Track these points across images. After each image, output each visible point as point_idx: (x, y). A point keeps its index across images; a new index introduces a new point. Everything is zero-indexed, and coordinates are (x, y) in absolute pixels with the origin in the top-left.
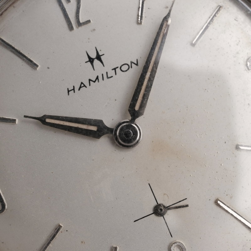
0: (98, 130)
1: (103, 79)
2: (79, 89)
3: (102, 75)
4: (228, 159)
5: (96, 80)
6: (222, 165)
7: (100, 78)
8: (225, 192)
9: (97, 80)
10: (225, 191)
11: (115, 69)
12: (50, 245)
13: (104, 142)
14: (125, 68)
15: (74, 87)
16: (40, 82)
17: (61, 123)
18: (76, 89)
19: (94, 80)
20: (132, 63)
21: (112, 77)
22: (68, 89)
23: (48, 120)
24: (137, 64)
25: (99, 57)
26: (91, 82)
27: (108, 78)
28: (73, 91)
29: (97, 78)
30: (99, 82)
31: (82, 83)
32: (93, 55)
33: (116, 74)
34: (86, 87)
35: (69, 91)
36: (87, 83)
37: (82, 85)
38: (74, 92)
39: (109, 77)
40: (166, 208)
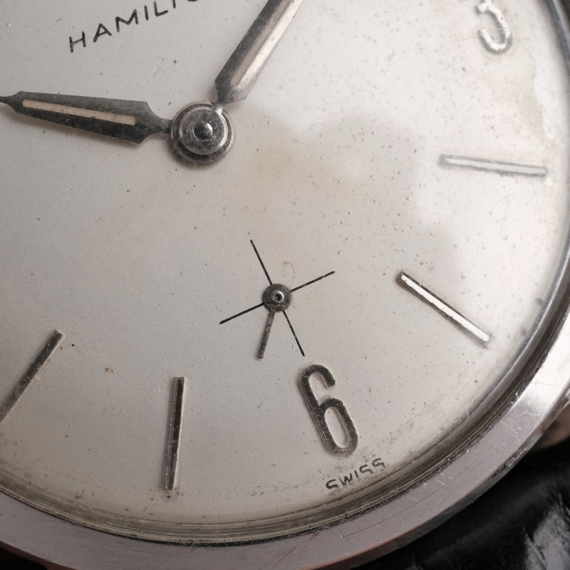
0: (137, 124)
2: (95, 40)
3: (146, 8)
4: (422, 186)
5: (131, 20)
6: (410, 198)
7: (141, 16)
8: (417, 258)
10: (418, 256)
12: (37, 377)
13: (153, 151)
15: (83, 35)
16: (10, 25)
17: (58, 109)
18: (89, 39)
19: (128, 20)
21: (166, 12)
22: (70, 38)
23: (27, 104)
26: (120, 23)
27: (157, 14)
28: (82, 42)
29: (134, 15)
30: (137, 22)
31: (101, 26)
33: (174, 6)
34: (110, 34)
35: (72, 43)
36: (111, 26)
37: (101, 31)
38: (85, 46)
39: (159, 11)
40: (289, 293)
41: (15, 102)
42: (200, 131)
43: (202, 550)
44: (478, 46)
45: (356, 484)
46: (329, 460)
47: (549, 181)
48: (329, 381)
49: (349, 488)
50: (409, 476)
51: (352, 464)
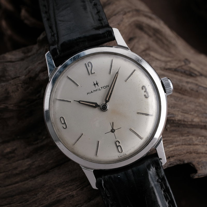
0: (95, 106)
5: (96, 91)
6: (133, 118)
8: (133, 126)
11: (102, 88)
12: (80, 139)
13: (97, 109)
14: (105, 87)
17: (85, 103)
18: (90, 93)
20: (107, 86)
21: (101, 90)
22: (87, 93)
23: (81, 102)
24: (108, 86)
25: (97, 84)
27: (99, 90)
32: (95, 83)
36: (93, 91)
37: (92, 92)
40: (115, 130)
41: (79, 102)
42: (104, 107)
43: (100, 164)
44: (144, 97)
45: (122, 157)
46: (119, 154)
47: (153, 117)
48: (119, 143)
49: (121, 157)
50: (130, 156)
51: (122, 154)
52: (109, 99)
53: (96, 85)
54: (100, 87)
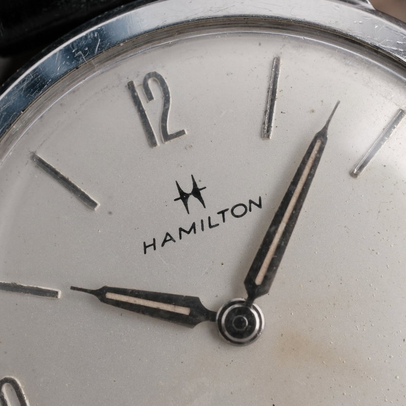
0: (191, 314)
1: (203, 229)
2: (163, 245)
3: (202, 221)
5: (190, 230)
6: (398, 377)
7: (198, 227)
9: (193, 230)
11: (223, 212)
13: (200, 334)
14: (239, 211)
15: (154, 240)
16: (99, 231)
17: (132, 300)
18: (158, 244)
19: (188, 230)
20: (251, 202)
21: (218, 225)
22: (144, 243)
23: (110, 296)
24: (260, 206)
25: (196, 192)
26: (182, 232)
27: (210, 226)
28: (153, 246)
29: (193, 226)
30: (195, 232)
31: (168, 234)
32: (188, 189)
33: (224, 221)
34: (174, 241)
35: (146, 247)
36: (175, 235)
37: (168, 238)
38: (155, 249)
39: (212, 224)
41: (100, 294)
42: (240, 323)
52: (268, 279)
53: (192, 200)
54: (211, 211)
